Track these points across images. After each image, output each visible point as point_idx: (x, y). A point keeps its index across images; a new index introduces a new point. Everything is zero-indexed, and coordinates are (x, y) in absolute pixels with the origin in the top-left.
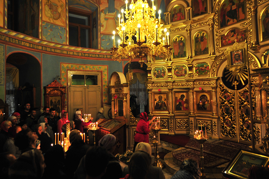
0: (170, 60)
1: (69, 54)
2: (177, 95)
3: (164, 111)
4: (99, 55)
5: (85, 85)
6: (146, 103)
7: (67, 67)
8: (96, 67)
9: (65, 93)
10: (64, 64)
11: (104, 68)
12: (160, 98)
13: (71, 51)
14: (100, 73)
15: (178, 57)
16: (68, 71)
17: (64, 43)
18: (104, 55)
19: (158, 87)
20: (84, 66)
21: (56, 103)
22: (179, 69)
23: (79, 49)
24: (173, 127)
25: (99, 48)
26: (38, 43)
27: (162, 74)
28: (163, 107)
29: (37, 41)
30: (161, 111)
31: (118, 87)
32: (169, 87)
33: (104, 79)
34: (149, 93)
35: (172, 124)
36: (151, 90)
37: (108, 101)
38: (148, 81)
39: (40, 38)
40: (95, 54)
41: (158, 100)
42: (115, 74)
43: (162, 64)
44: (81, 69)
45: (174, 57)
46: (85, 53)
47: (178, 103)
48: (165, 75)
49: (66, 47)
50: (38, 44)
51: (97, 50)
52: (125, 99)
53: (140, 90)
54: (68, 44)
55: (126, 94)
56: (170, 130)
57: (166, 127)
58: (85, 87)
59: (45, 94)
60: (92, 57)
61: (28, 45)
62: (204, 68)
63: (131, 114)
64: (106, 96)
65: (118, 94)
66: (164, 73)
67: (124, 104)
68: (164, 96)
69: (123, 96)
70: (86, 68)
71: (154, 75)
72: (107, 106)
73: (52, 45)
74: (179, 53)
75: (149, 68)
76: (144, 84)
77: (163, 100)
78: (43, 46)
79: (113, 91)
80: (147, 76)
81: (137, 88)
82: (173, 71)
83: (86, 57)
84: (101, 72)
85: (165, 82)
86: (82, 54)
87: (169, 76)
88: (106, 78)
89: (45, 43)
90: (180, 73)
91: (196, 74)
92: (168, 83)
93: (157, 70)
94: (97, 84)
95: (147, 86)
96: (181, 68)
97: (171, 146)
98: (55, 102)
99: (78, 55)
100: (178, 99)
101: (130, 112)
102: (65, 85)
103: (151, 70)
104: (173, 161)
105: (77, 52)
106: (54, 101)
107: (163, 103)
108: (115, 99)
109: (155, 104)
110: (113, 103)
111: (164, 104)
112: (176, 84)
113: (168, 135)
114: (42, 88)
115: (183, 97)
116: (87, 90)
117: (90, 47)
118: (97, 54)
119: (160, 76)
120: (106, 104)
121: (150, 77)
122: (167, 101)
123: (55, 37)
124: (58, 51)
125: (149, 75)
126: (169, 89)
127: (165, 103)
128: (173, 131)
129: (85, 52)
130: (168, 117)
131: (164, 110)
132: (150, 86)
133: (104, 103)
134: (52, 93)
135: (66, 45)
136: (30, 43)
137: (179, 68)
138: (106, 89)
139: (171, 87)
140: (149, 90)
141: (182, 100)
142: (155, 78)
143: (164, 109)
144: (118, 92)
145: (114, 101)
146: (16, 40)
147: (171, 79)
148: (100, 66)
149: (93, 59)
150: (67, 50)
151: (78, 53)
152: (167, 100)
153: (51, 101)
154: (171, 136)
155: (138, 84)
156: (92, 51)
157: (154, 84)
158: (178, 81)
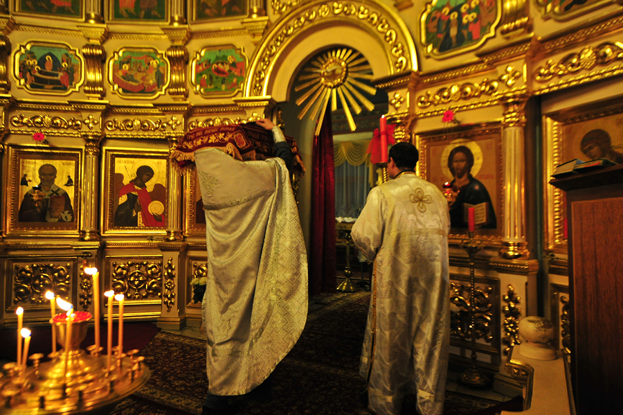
0: (100, 19)
2: (122, 165)
12: (48, 175)
15: (133, 16)
22: (135, 64)
27: (61, 74)
32: (85, 128)
41: (35, 181)
45: (118, 16)
47: (123, 199)
48: (73, 80)
62: (227, 68)
66: (71, 74)
68: (66, 167)
71: (23, 75)
77: (60, 182)
82: (109, 66)
85: (69, 109)
91: (198, 87)
92: (85, 114)
93: (38, 54)
96: (143, 61)
103: (6, 51)
107: (58, 196)
109: (21, 198)
111: (62, 201)
112: (120, 119)
119: (52, 82)
126: (86, 139)
130: (77, 251)
131: (61, 225)
139: (97, 128)
143: (61, 220)
157: (18, 112)
158: (126, 110)
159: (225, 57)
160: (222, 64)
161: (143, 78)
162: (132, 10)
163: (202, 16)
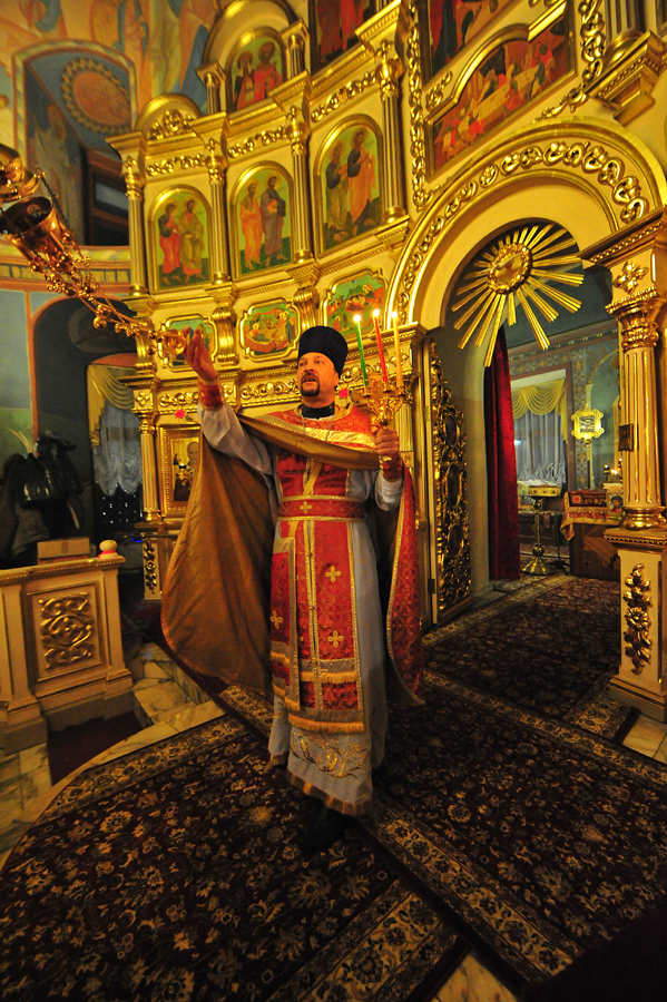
12: (194, 452)
19: (180, 403)
22: (265, 320)
36: (150, 417)
38: (136, 377)
62: (363, 301)
74: (263, 248)
82: (239, 329)
87: (221, 351)
90: (267, 340)
95: (132, 400)
112: (254, 385)
121: (145, 360)
125: (141, 350)
132: (143, 399)
137: (263, 317)
140: (139, 417)
147: (233, 365)
157: (163, 393)
158: (258, 374)
159: (359, 288)
160: (357, 297)
161: (273, 336)
162: (258, 260)
163: (330, 245)
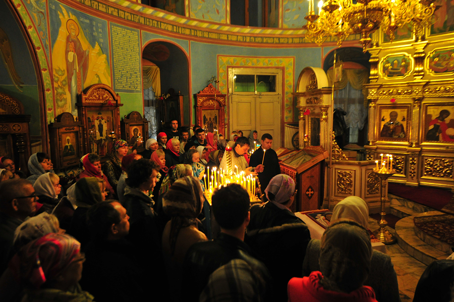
0: (423, 39)
1: (231, 41)
2: (432, 110)
3: (400, 141)
4: (279, 38)
5: (256, 92)
6: (363, 126)
7: (228, 62)
8: (274, 62)
9: (224, 105)
10: (223, 58)
11: (287, 63)
12: (393, 116)
13: (233, 34)
14: (280, 72)
15: (442, 31)
16: (230, 69)
17: (223, 21)
18: (288, 38)
19: (391, 94)
20: (255, 60)
21: (212, 120)
22: (442, 57)
23: (247, 30)
24: (416, 171)
25: (280, 26)
26: (184, 24)
27: (401, 68)
28: (397, 134)
29: (183, 21)
30: (392, 141)
31: (312, 95)
32: (414, 94)
33: (287, 81)
34: (370, 107)
35: (416, 166)
36: (375, 101)
37: (293, 120)
38: (371, 84)
39: (187, 15)
40: (274, 38)
41: (388, 120)
42: (308, 72)
43: (402, 48)
44: (250, 65)
45: (433, 33)
46: (256, 37)
47: (431, 127)
48: (407, 71)
49: (226, 28)
50: (185, 26)
51: (276, 31)
52: (324, 117)
53: (351, 101)
54: (228, 22)
55: (327, 107)
56: (409, 177)
57: (401, 170)
58: (255, 96)
59: (195, 106)
60: (267, 43)
61: (170, 28)
63: (334, 142)
64: (290, 112)
65: (312, 106)
66: (406, 67)
67: (323, 124)
68: (402, 112)
69: (322, 110)
70: (257, 62)
71: (384, 71)
72: (291, 129)
73: (205, 25)
74: (446, 22)
75: (374, 58)
76: (361, 90)
77: (399, 119)
78: (191, 28)
79: (302, 102)
80: (369, 75)
81: (347, 97)
82: (427, 61)
83: (258, 43)
84: (283, 69)
85: (406, 85)
86: (252, 38)
87: (416, 72)
88: (290, 79)
89: (194, 23)
90: (442, 66)
92: (414, 87)
93: (391, 61)
94: (274, 91)
95: (368, 93)
96: (447, 55)
97: (411, 207)
98: (210, 119)
99: (244, 40)
100: (434, 118)
101: (333, 140)
102: (224, 92)
103: (377, 63)
104: (413, 233)
105: (243, 35)
106: (208, 117)
107: (398, 126)
108: (307, 116)
109: (382, 127)
110: (301, 122)
111: (400, 128)
112: (432, 88)
113: (403, 185)
114: (192, 97)
115: (444, 116)
116: (258, 100)
117: (265, 25)
118: (277, 38)
119: (397, 73)
120: (289, 124)
121: (374, 75)
122: (407, 122)
123: (208, 12)
124: (214, 36)
125: (372, 72)
126: (414, 99)
127: (402, 125)
128: (415, 178)
129: (255, 35)
130: (408, 152)
131: (399, 139)
132: (373, 94)
133: (286, 123)
134: (206, 104)
135: (226, 25)
136: (173, 25)
137: (441, 55)
138: (290, 98)
139: (420, 94)
140: (370, 101)
141: (443, 120)
142: (386, 78)
143: (399, 137)
144: (311, 103)
145: (304, 119)
146: (154, 22)
147: (422, 78)
148: (281, 59)
149: (269, 47)
150: (228, 33)
151: (245, 37)
152: (407, 119)
153: (205, 117)
154: (410, 186)
155: (349, 91)
156: (269, 31)
157: (382, 89)
158: (436, 83)
162: (442, 28)
